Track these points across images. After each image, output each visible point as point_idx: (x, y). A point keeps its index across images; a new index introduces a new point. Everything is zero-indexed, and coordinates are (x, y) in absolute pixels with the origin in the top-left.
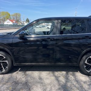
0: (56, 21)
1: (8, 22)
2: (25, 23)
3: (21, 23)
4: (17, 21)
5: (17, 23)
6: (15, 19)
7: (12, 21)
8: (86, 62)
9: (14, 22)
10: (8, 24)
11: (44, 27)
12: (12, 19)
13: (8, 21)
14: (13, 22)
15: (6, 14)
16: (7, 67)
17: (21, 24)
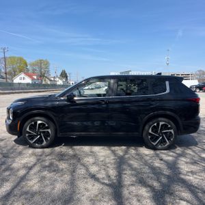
0: (112, 81)
1: (22, 79)
2: (57, 79)
3: (51, 81)
4: (42, 76)
5: (42, 81)
6: (38, 72)
7: (30, 76)
8: (150, 131)
9: (35, 77)
10: (23, 82)
11: (99, 88)
12: (30, 71)
13: (23, 75)
14: (33, 79)
15: (19, 61)
16: (49, 139)
17: (49, 83)
